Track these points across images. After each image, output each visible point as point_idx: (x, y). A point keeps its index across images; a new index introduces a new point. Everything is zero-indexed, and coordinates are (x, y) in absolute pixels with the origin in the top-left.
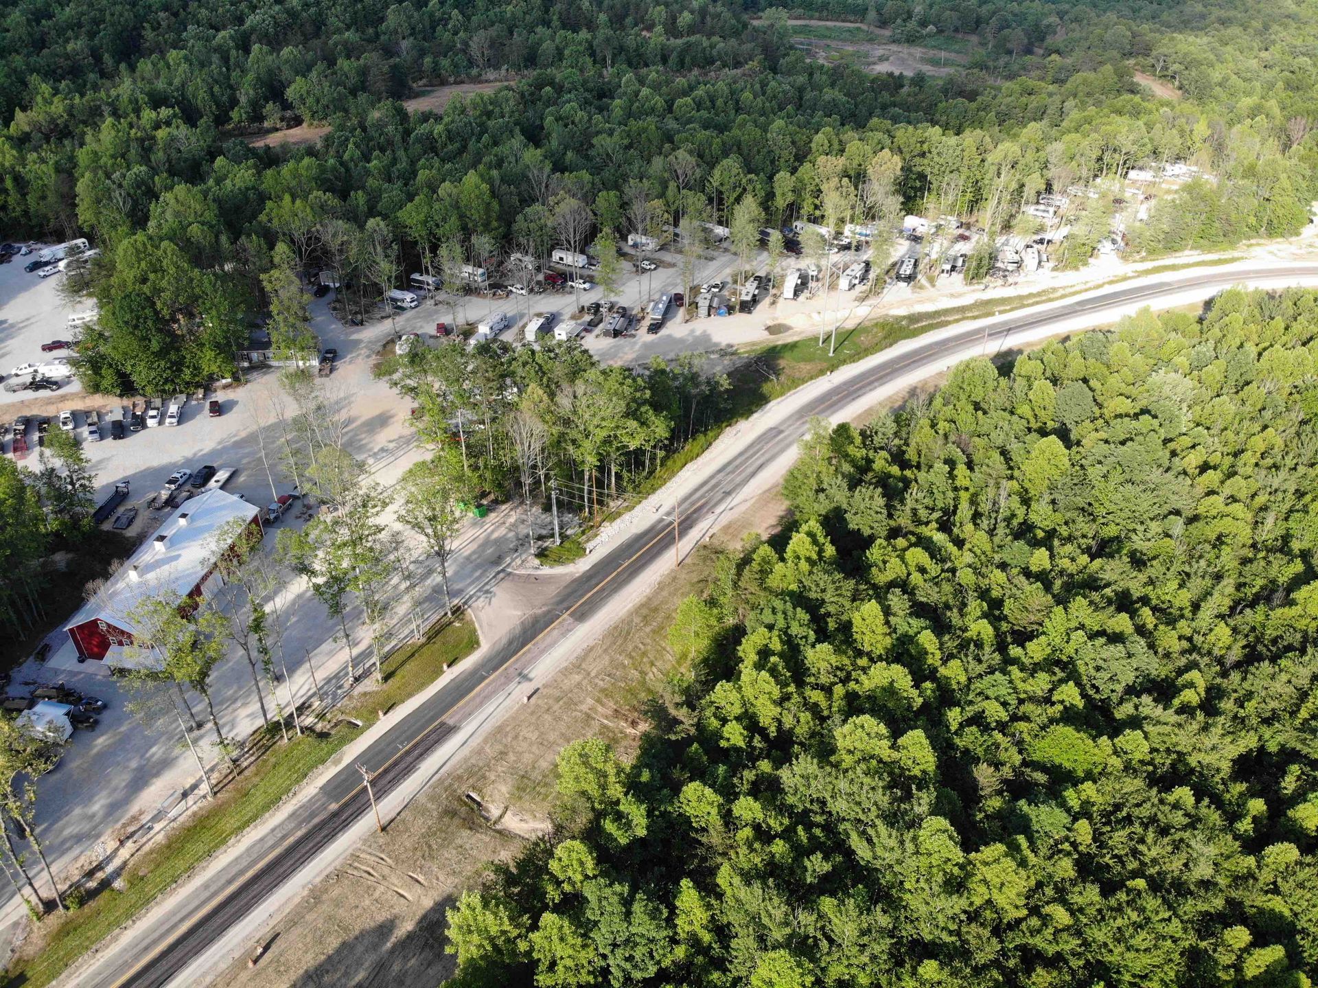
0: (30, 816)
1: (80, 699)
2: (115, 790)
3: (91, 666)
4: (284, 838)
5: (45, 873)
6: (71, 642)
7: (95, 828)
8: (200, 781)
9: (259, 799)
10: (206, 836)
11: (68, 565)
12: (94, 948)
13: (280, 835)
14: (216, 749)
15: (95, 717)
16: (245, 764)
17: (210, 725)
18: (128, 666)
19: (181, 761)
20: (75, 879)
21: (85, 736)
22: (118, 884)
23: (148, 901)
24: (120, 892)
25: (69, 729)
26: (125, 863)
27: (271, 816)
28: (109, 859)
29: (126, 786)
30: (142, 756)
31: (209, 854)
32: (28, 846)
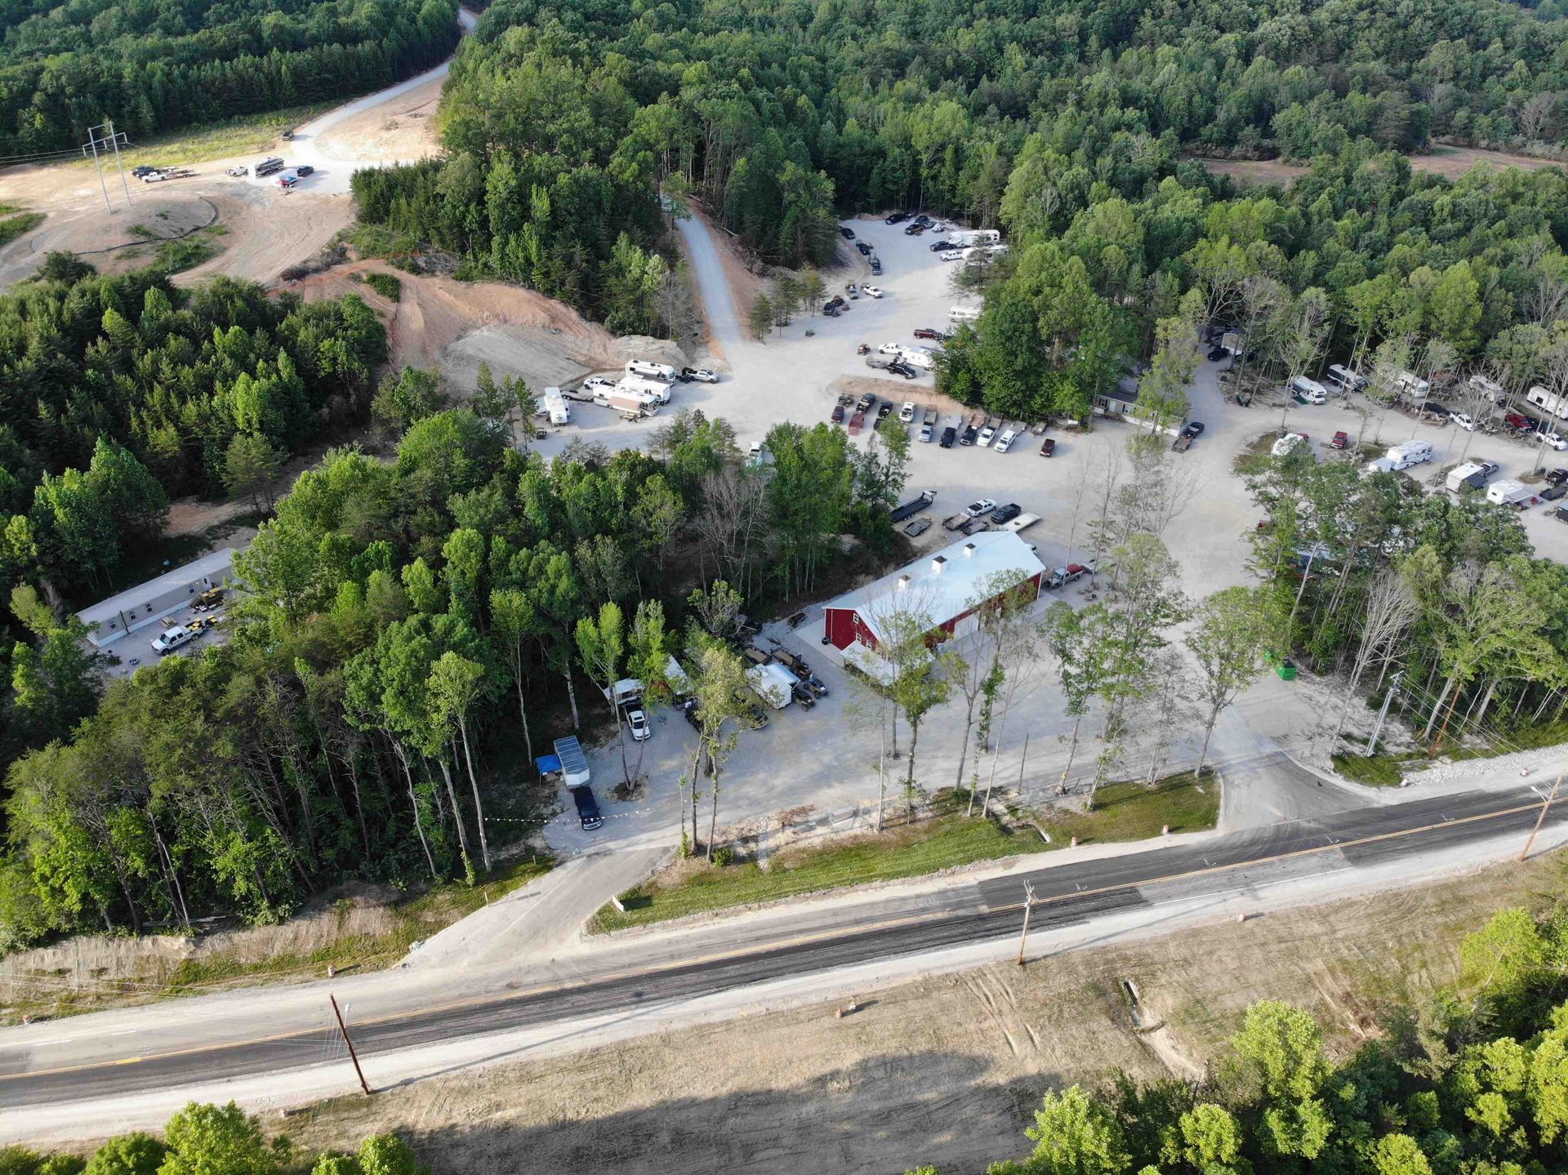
0: (722, 760)
1: (808, 677)
2: (801, 774)
3: (831, 651)
4: (924, 910)
5: (710, 817)
6: (823, 621)
7: (768, 800)
8: (874, 808)
9: (918, 858)
10: (857, 865)
11: (851, 550)
12: (717, 910)
13: (921, 906)
14: (902, 786)
15: (814, 699)
16: (921, 816)
17: (905, 760)
18: (861, 667)
19: (866, 779)
20: (732, 837)
21: (798, 712)
22: (763, 864)
23: (779, 896)
24: (761, 872)
25: (788, 699)
26: (778, 848)
27: (922, 882)
28: (766, 836)
29: (812, 777)
31: (852, 883)
32: (709, 787)
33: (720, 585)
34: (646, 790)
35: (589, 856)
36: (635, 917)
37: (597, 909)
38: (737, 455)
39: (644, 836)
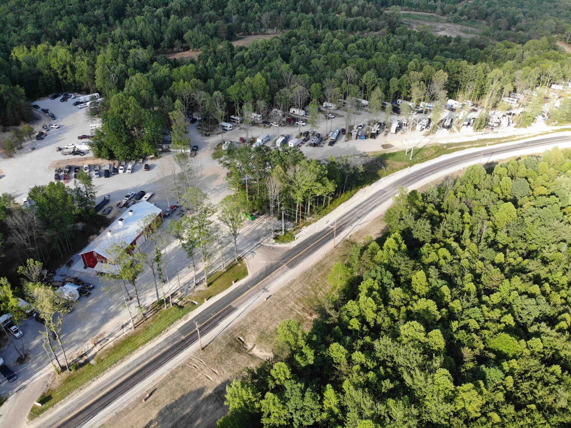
0: (59, 331)
1: (83, 284)
2: (94, 322)
3: (89, 270)
4: (162, 349)
5: (63, 354)
6: (82, 260)
7: (85, 338)
8: (129, 322)
9: (153, 331)
10: (130, 345)
11: (83, 228)
12: (80, 388)
13: (160, 347)
14: (137, 309)
15: (89, 291)
16: (148, 316)
17: (135, 299)
18: (104, 271)
19: (122, 312)
20: (75, 358)
21: (85, 299)
22: (92, 362)
23: (104, 370)
24: (93, 365)
25: (78, 296)
26: (96, 353)
27: (157, 339)
28: (89, 351)
29: (99, 321)
30: (107, 309)
31: (131, 353)
32: (57, 343)
33: (30, 261)
34: (31, 356)
35: (17, 392)
36: (47, 405)
37: (30, 410)
38: (18, 206)
39: (38, 374)
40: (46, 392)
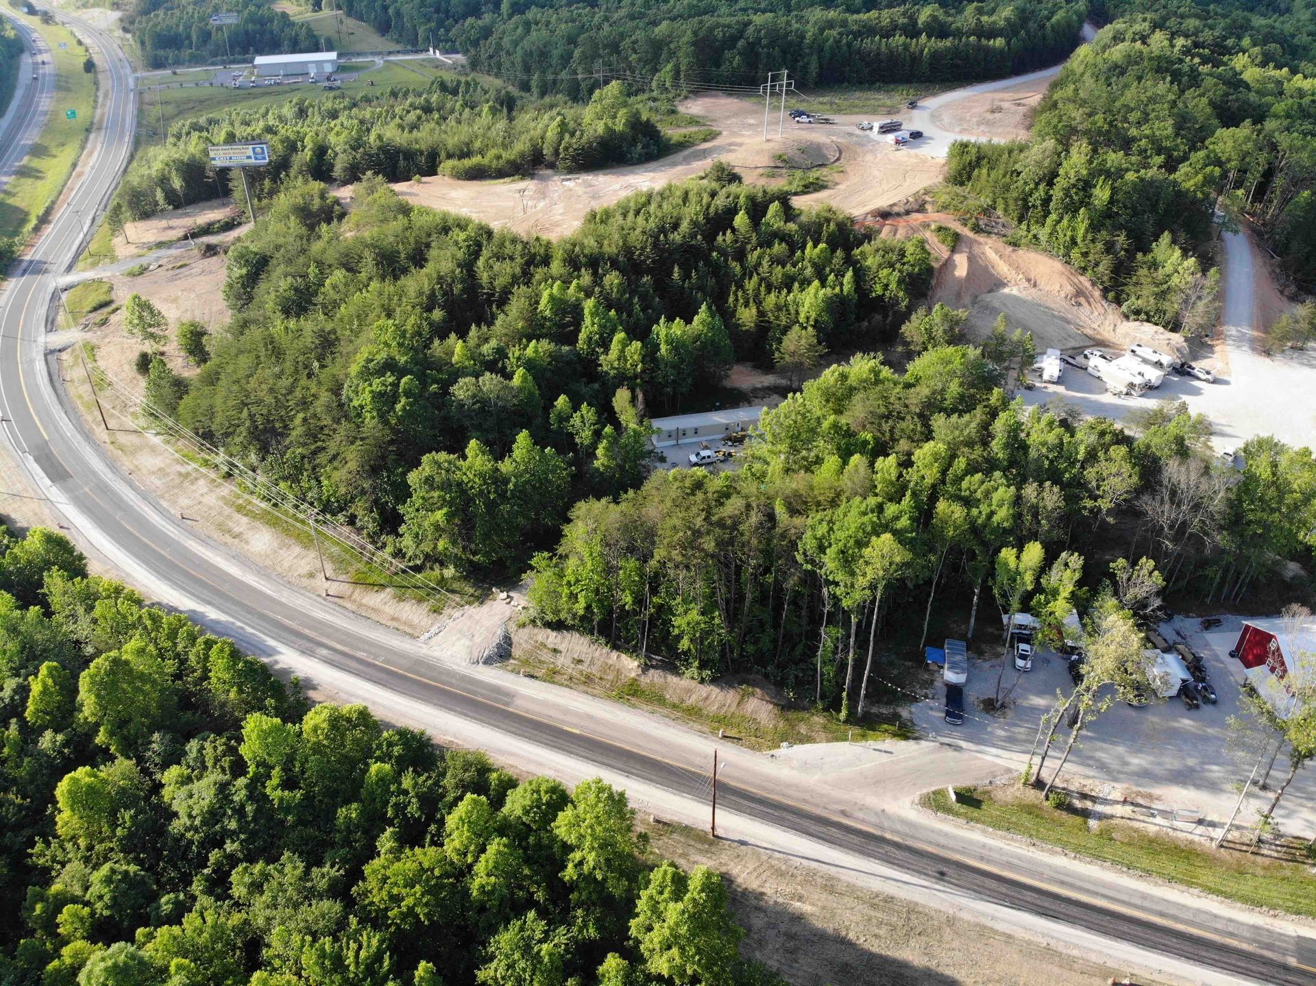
0: (1089, 718)
1: (1203, 680)
2: (1159, 764)
3: (1235, 665)
4: (1231, 935)
5: (1060, 762)
6: (1238, 635)
7: (1119, 772)
8: (1221, 825)
9: (1247, 887)
10: (1183, 866)
11: (1293, 578)
12: (1035, 841)
13: (1231, 929)
14: (1258, 817)
15: (1200, 702)
16: (1265, 852)
17: (1272, 796)
18: (1261, 691)
19: (1224, 796)
20: (1072, 788)
21: (1180, 707)
22: (1093, 823)
23: (1098, 857)
24: (1088, 830)
25: (1174, 692)
26: (1112, 817)
27: (1241, 910)
28: (1105, 802)
29: (1170, 770)
30: (1203, 763)
31: (1171, 880)
32: (1068, 736)
33: (1147, 564)
34: (1010, 714)
35: (942, 744)
36: (962, 811)
37: (933, 789)
38: (1208, 453)
39: (994, 750)
40: (980, 789)
